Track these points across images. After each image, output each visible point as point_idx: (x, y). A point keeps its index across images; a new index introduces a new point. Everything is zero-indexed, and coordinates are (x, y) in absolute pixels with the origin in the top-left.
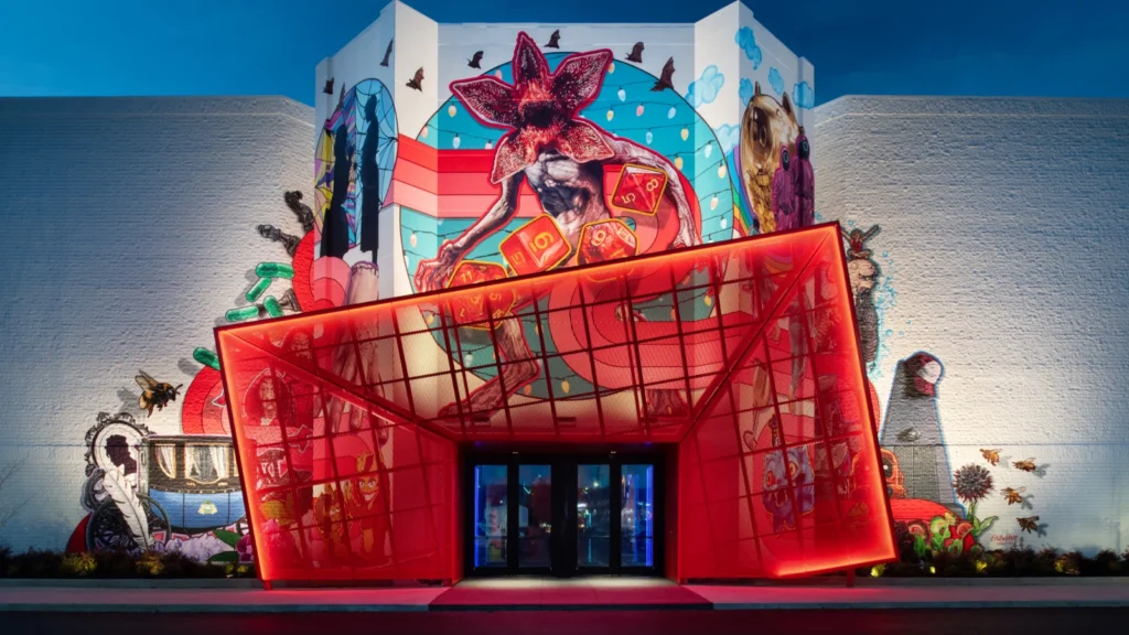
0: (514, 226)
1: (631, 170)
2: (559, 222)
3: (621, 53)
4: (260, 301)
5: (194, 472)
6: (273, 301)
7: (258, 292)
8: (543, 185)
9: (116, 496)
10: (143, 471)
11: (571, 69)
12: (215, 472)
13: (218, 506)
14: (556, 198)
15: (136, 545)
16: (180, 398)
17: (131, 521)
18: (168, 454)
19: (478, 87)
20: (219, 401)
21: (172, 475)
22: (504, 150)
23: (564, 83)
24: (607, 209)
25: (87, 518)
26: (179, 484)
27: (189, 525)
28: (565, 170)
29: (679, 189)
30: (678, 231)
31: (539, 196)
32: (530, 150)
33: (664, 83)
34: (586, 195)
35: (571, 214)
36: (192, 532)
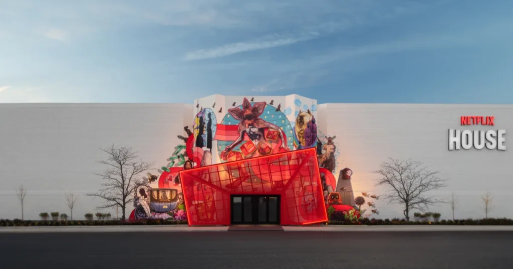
0: (243, 143)
1: (271, 130)
2: (254, 142)
4: (178, 154)
5: (162, 198)
6: (182, 155)
7: (178, 152)
8: (250, 133)
9: (142, 204)
11: (256, 106)
12: (167, 198)
13: (168, 206)
14: (253, 136)
15: (147, 216)
16: (158, 179)
17: (146, 210)
18: (155, 193)
19: (235, 110)
20: (168, 180)
21: (156, 199)
22: (241, 125)
23: (255, 110)
24: (265, 139)
25: (134, 210)
26: (158, 201)
27: (160, 211)
28: (255, 130)
29: (282, 134)
30: (282, 144)
31: (249, 136)
32: (247, 125)
33: (278, 110)
34: (260, 136)
35: (256, 140)
36: (161, 213)
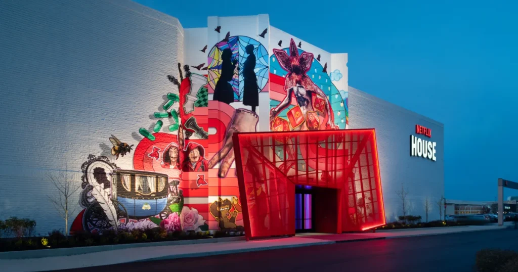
0: (291, 107)
1: (318, 96)
2: (302, 108)
3: (316, 57)
4: (169, 110)
5: (139, 189)
6: (175, 112)
7: (167, 107)
8: (298, 95)
9: (100, 200)
10: (114, 187)
11: (304, 56)
12: (149, 189)
13: (151, 205)
14: (301, 100)
15: (111, 225)
16: (133, 152)
17: (108, 213)
18: (127, 179)
20: (151, 155)
21: (129, 190)
22: (288, 79)
23: (302, 61)
24: (313, 108)
25: (83, 212)
26: (132, 194)
27: (138, 215)
28: (303, 91)
29: (328, 106)
30: (328, 120)
31: (297, 99)
32: (294, 82)
33: (325, 70)
34: (308, 102)
35: (304, 107)
36: (139, 218)
